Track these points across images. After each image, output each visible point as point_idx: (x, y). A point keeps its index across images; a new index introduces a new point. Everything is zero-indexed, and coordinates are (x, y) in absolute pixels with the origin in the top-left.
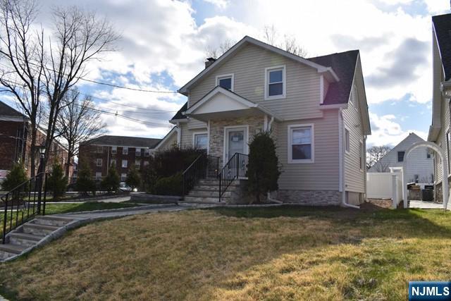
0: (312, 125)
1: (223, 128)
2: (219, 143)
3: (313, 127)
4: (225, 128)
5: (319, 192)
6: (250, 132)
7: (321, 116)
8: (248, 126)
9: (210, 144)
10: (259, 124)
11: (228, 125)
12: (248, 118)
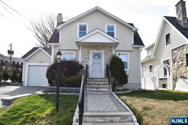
0: (128, 53)
1: (89, 51)
2: (87, 58)
3: (128, 54)
4: (91, 51)
5: (131, 84)
6: (105, 54)
7: (133, 50)
8: (104, 51)
9: (81, 58)
10: (110, 51)
11: (93, 50)
12: (104, 47)
